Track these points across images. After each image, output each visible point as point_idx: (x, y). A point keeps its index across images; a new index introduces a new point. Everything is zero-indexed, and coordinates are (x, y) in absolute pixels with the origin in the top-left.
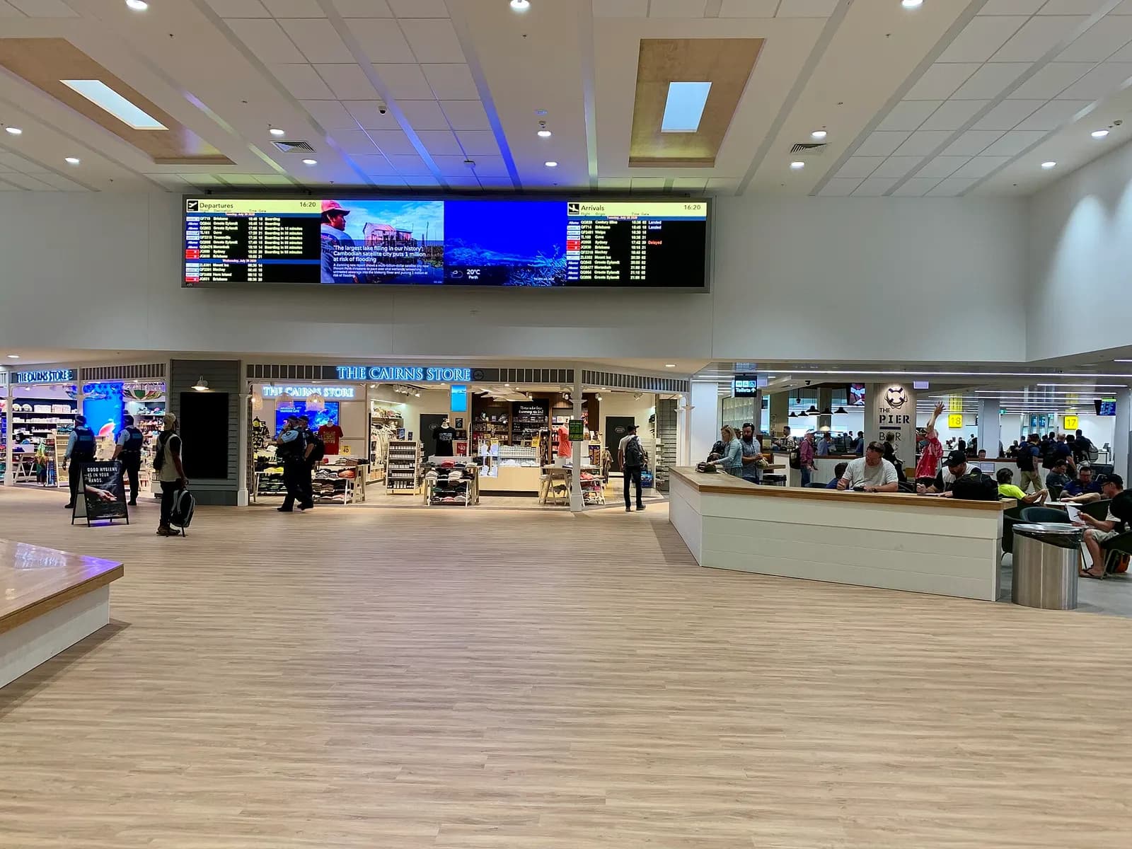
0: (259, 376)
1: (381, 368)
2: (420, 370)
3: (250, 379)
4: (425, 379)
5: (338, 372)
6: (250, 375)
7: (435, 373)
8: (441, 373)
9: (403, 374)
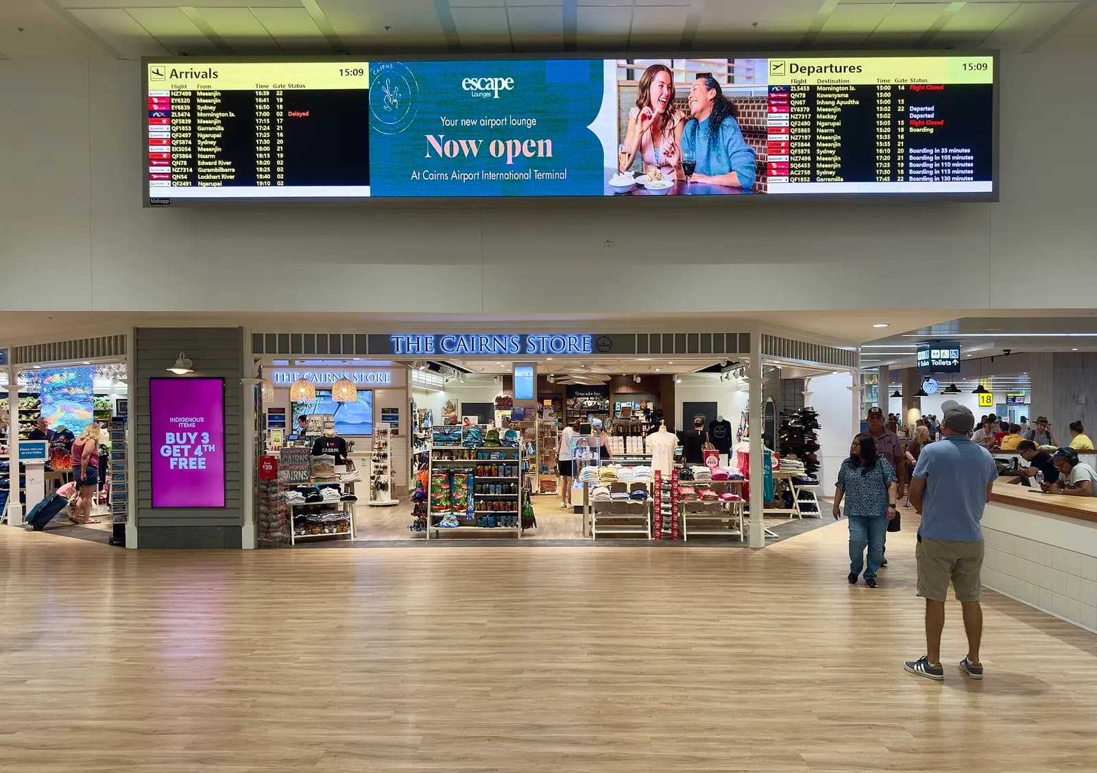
0: (271, 350)
1: (458, 336)
2: (516, 339)
3: (257, 356)
4: (523, 351)
5: (394, 342)
6: (257, 349)
7: (538, 343)
8: (547, 342)
9: (490, 345)
